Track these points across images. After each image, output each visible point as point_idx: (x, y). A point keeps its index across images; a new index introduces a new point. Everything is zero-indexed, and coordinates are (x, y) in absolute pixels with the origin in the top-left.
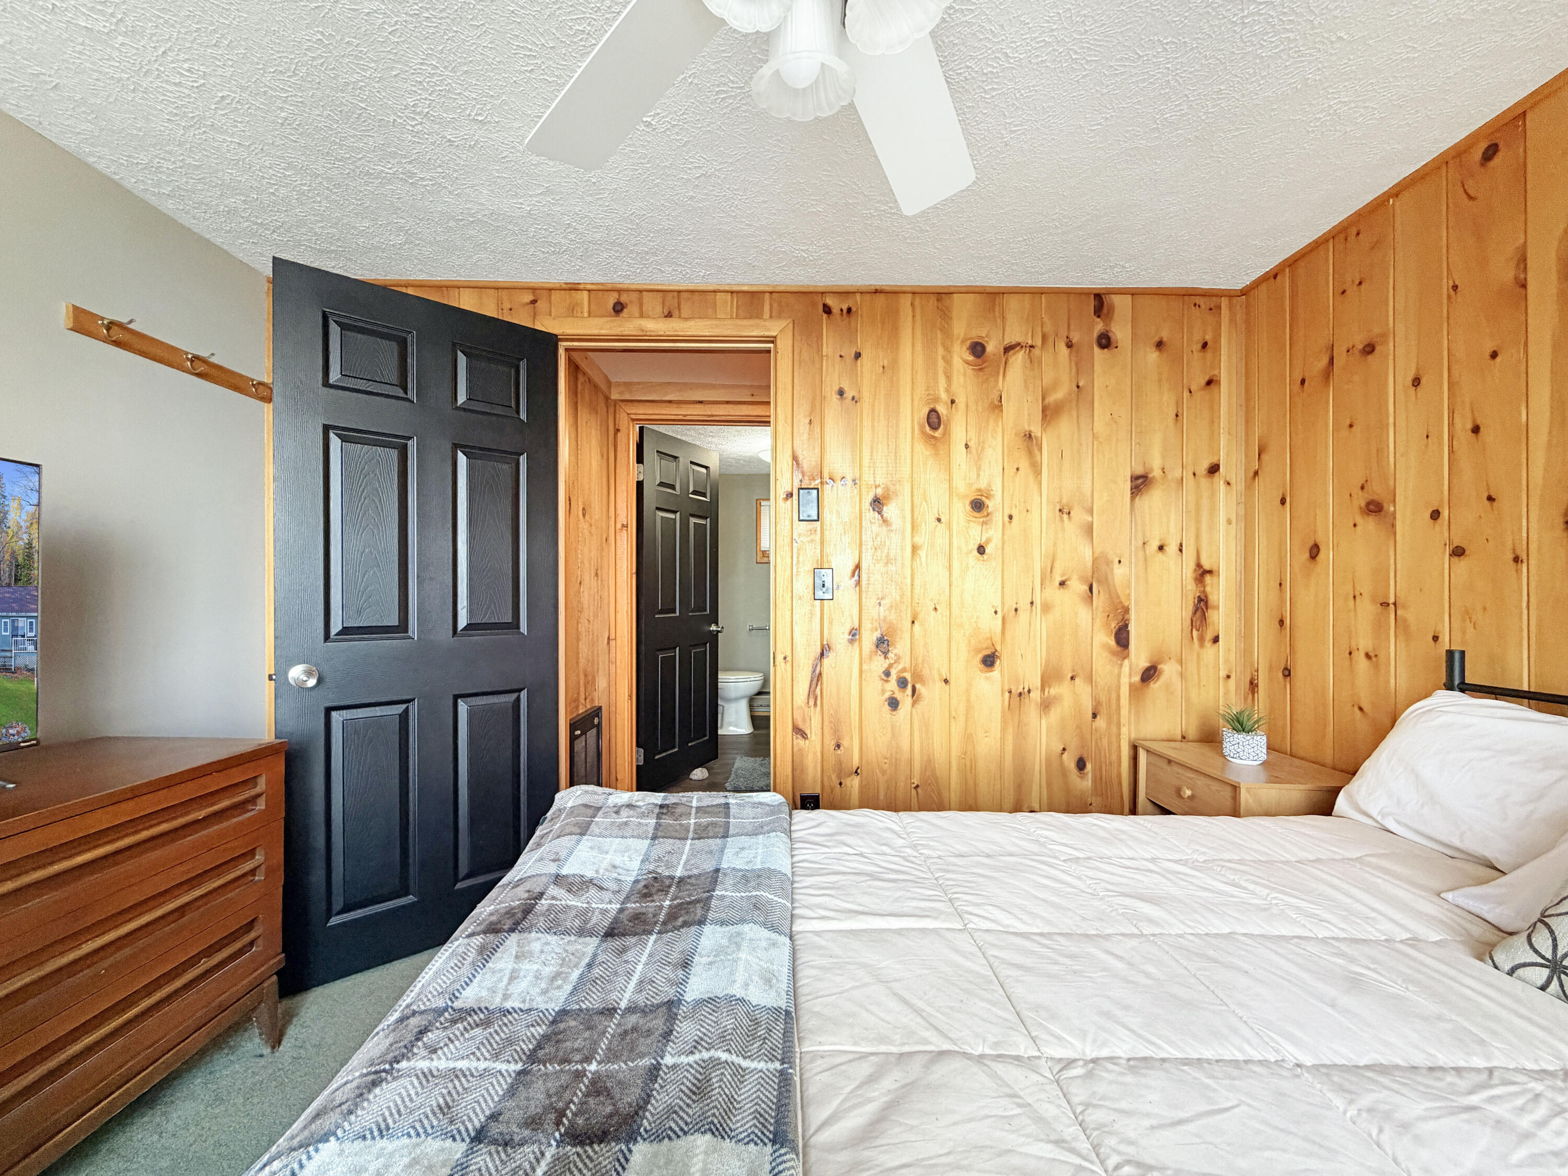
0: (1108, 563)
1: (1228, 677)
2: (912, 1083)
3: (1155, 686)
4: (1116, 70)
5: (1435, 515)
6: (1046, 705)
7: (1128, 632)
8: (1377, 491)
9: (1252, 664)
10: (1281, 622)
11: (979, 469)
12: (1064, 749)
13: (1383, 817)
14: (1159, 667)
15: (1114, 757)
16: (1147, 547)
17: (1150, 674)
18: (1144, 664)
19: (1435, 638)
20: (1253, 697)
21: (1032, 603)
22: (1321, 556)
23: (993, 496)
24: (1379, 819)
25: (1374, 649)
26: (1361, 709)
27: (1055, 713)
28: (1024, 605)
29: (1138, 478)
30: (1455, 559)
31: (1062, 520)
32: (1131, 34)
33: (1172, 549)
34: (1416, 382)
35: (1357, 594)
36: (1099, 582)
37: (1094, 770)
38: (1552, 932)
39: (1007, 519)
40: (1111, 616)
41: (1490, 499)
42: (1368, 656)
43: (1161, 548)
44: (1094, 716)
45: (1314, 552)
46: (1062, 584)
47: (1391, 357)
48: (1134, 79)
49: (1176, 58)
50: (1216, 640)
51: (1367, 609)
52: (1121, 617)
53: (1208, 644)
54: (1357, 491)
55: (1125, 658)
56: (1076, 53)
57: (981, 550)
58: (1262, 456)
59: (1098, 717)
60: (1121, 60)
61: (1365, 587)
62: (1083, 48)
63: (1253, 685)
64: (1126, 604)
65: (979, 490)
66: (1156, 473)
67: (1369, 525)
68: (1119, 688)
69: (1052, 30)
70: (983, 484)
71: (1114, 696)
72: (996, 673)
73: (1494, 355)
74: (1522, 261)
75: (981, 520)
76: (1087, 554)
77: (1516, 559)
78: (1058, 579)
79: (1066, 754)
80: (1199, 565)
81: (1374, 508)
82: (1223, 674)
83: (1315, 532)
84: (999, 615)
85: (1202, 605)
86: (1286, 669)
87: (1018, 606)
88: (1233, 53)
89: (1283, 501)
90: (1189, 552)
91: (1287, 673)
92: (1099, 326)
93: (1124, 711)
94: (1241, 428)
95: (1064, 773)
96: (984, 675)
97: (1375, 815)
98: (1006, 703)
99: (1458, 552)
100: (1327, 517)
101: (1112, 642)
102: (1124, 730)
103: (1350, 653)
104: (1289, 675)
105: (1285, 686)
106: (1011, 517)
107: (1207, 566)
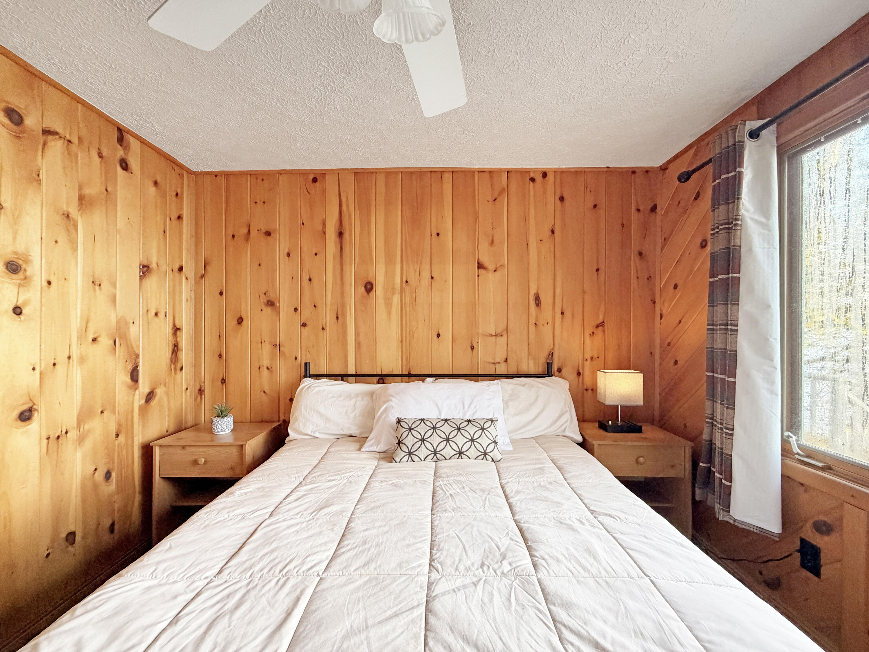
0: (127, 323)
1: (187, 389)
2: (451, 628)
3: (154, 403)
4: (267, 54)
5: (296, 310)
6: (81, 440)
7: (138, 371)
8: (272, 296)
9: (201, 380)
10: (220, 356)
11: (16, 233)
12: (96, 469)
13: (314, 433)
14: (155, 391)
15: (130, 462)
16: (149, 313)
17: (150, 396)
18: (147, 391)
19: (296, 358)
20: (201, 398)
21: (69, 358)
22: (244, 323)
23: (31, 261)
24: (313, 434)
25: (271, 365)
26: (264, 392)
27: (88, 443)
28: (62, 359)
29: (144, 266)
30: (303, 328)
31: (95, 290)
32: (288, 50)
33: (161, 315)
34: (288, 255)
35: (263, 341)
36: (120, 338)
37: (117, 477)
38: (406, 445)
39: (45, 284)
40: (128, 361)
41: (315, 306)
42: (268, 368)
43: (156, 314)
44: (117, 435)
45: (240, 321)
46: (94, 340)
47: (278, 241)
48: (267, 65)
49: (288, 76)
50: (181, 369)
51: (267, 348)
52: (134, 362)
53: (178, 372)
54: (262, 295)
55: (136, 389)
56: (265, 30)
57: (17, 311)
58: (207, 267)
59: (120, 435)
60: (274, 53)
61: (266, 338)
62: (269, 33)
63: (201, 391)
64: (137, 352)
65: (15, 253)
66: (154, 266)
67: (268, 310)
68: (132, 411)
69: (269, 12)
70: (21, 248)
71: (130, 417)
72: (34, 425)
73: (316, 254)
74: (324, 225)
75: (19, 281)
76: (113, 319)
77: (323, 329)
78: (91, 337)
79: (97, 471)
80: (174, 325)
81: (271, 304)
82: (184, 388)
83: (241, 311)
84: (37, 371)
85: (176, 349)
86: (223, 379)
87: (56, 362)
88: (301, 93)
89: (221, 294)
90: (169, 318)
91: (223, 381)
92: (121, 153)
93: (136, 426)
94: (193, 247)
95: (95, 486)
96: (20, 430)
97: (310, 434)
98: (45, 450)
99: (304, 325)
100: (247, 304)
101: (129, 380)
102: (136, 438)
103: (259, 368)
104: (225, 382)
105: (223, 388)
106: (49, 283)
107: (178, 327)
